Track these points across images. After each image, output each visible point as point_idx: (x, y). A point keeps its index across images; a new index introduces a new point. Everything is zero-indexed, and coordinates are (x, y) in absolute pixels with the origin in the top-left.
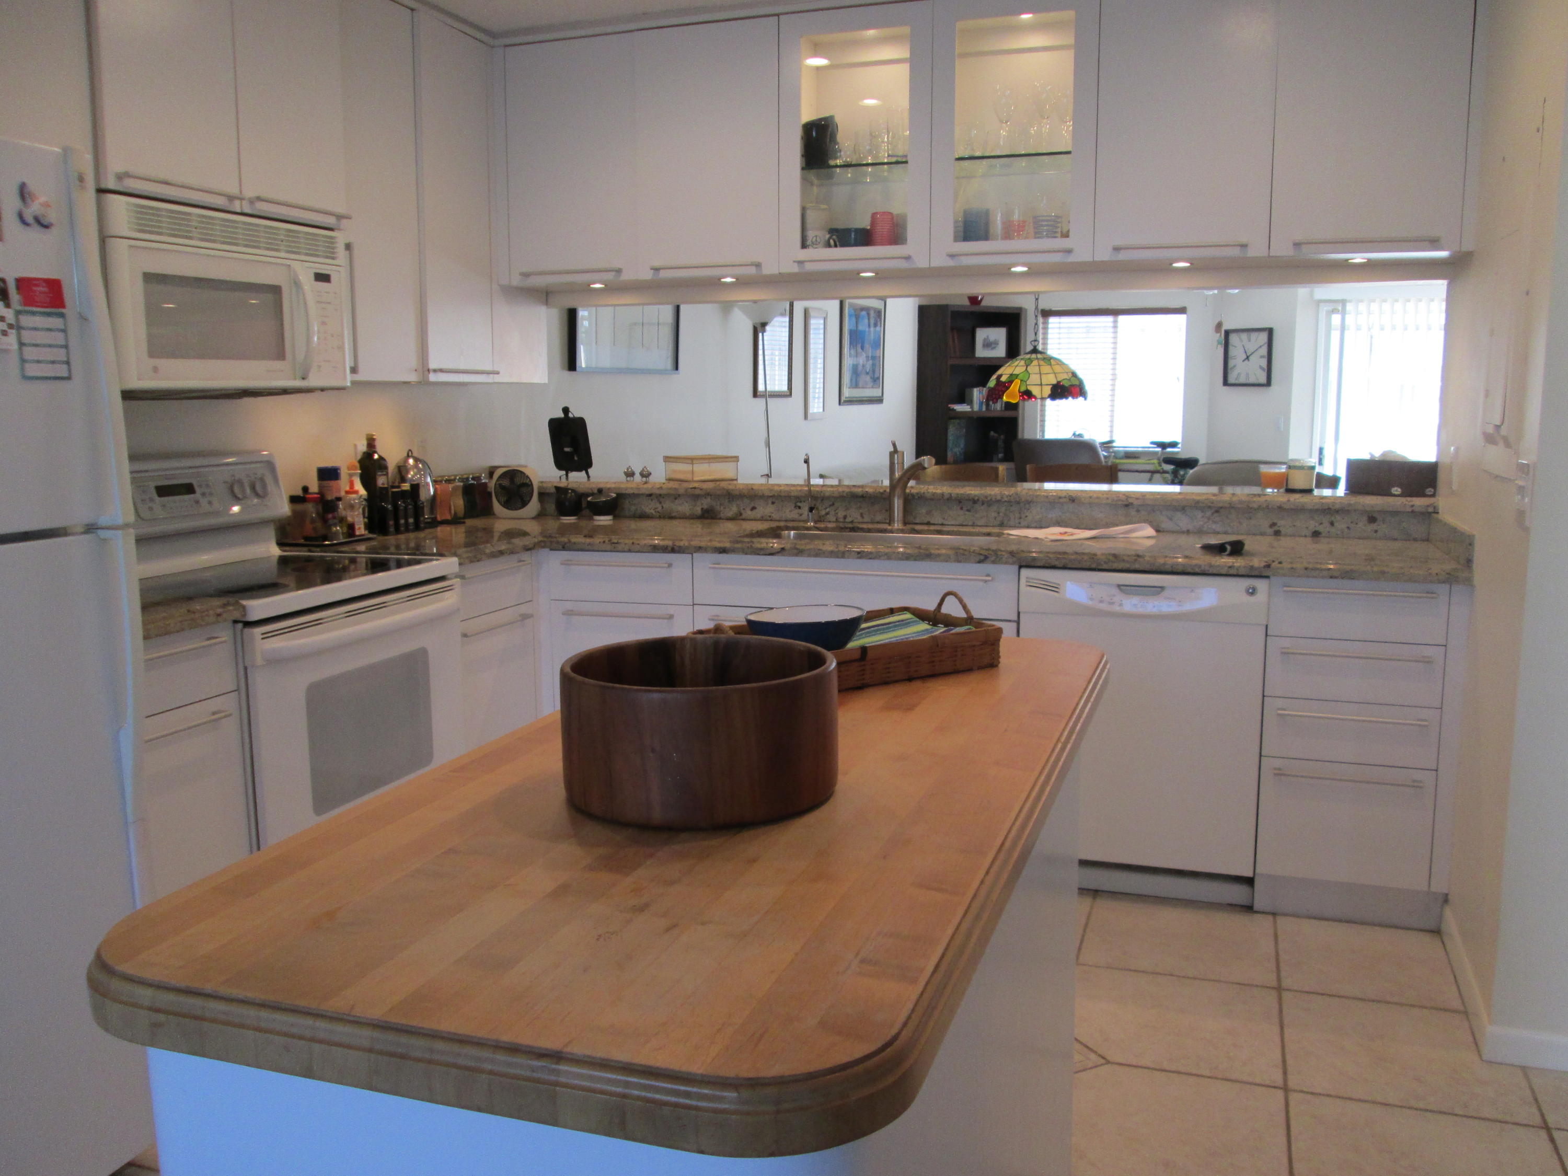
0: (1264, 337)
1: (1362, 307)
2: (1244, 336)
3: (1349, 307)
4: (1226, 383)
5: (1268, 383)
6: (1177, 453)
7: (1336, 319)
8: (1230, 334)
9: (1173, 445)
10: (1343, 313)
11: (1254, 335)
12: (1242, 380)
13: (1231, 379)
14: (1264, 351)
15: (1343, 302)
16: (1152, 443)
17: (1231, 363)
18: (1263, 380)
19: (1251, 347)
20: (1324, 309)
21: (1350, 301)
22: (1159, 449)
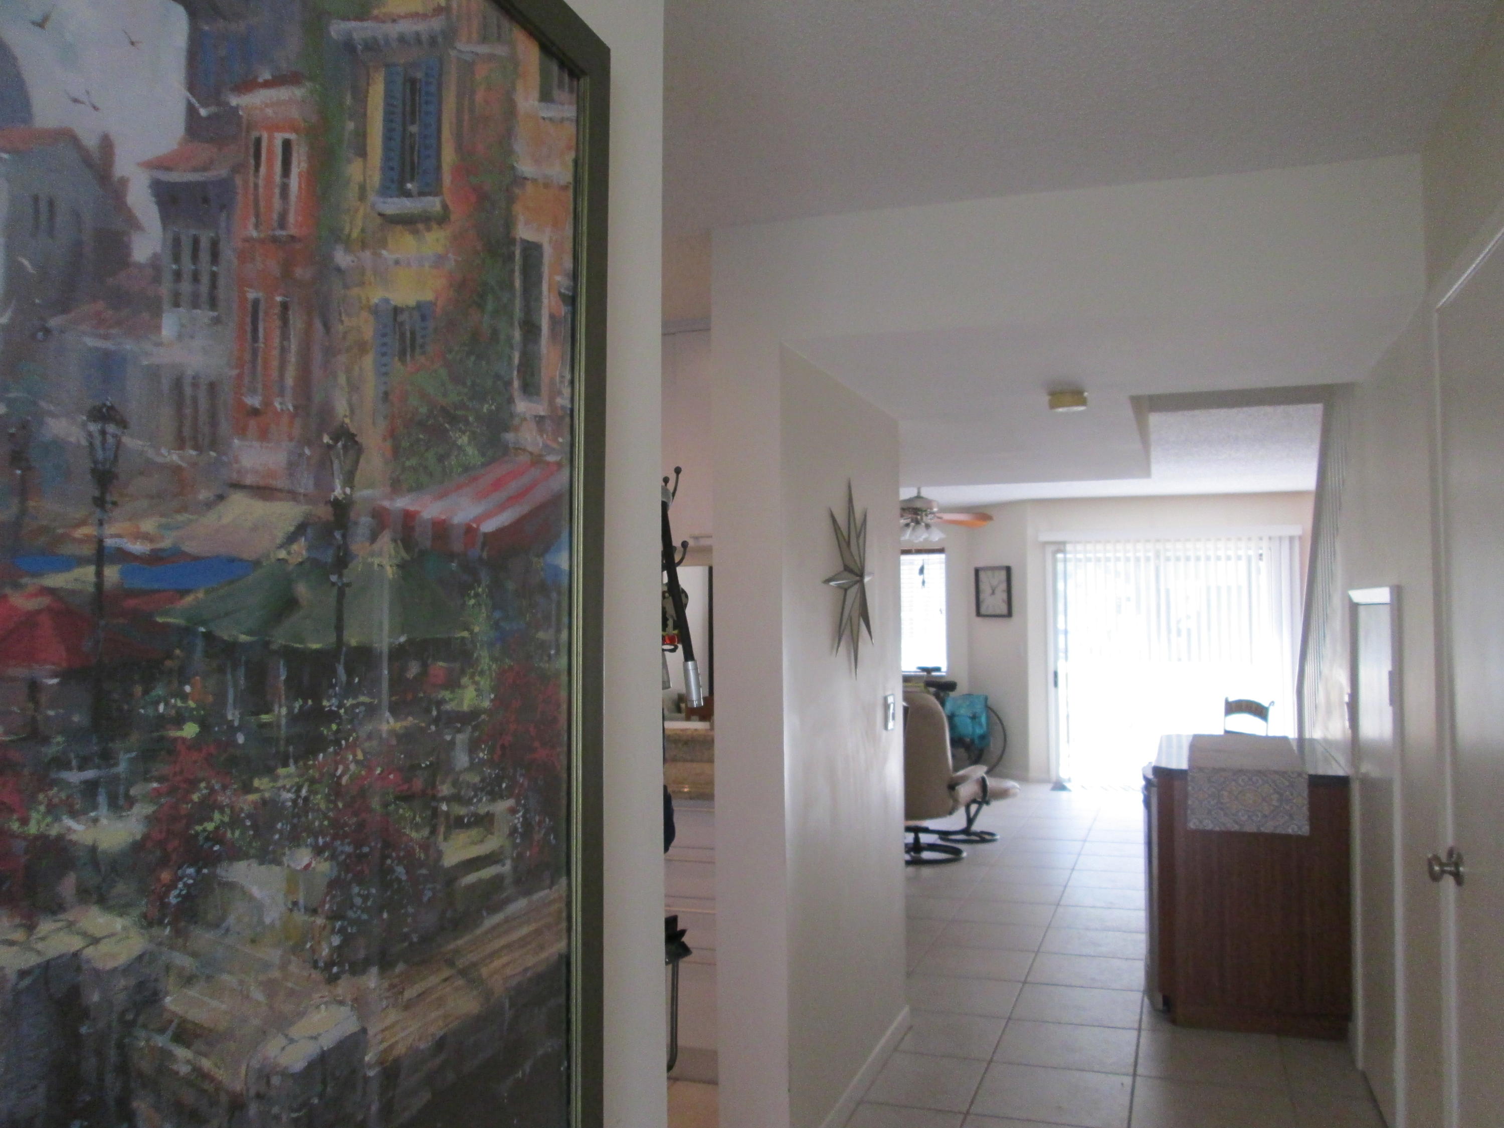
0: (1003, 575)
1: (1079, 547)
2: (990, 573)
3: (1069, 547)
4: (978, 614)
5: (1010, 614)
6: (941, 677)
7: (1060, 556)
8: (980, 571)
9: (938, 669)
10: (1063, 551)
11: (997, 573)
12: (990, 612)
13: (983, 610)
14: (1004, 586)
15: (1064, 543)
16: (919, 668)
17: (982, 596)
18: (1004, 609)
19: (995, 582)
20: (1050, 549)
21: (1071, 542)
22: (925, 673)
